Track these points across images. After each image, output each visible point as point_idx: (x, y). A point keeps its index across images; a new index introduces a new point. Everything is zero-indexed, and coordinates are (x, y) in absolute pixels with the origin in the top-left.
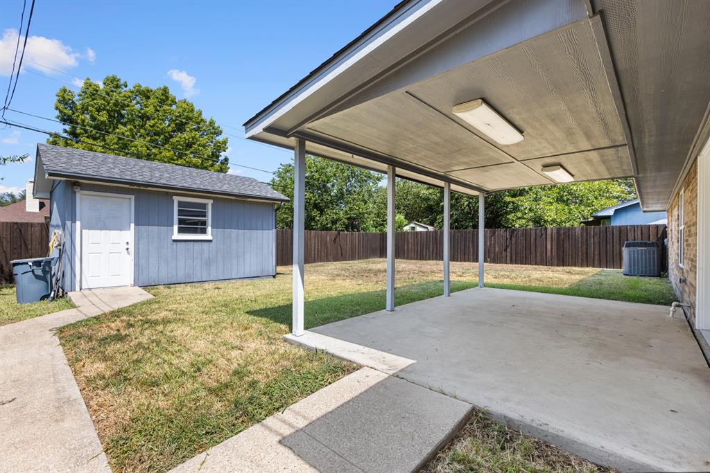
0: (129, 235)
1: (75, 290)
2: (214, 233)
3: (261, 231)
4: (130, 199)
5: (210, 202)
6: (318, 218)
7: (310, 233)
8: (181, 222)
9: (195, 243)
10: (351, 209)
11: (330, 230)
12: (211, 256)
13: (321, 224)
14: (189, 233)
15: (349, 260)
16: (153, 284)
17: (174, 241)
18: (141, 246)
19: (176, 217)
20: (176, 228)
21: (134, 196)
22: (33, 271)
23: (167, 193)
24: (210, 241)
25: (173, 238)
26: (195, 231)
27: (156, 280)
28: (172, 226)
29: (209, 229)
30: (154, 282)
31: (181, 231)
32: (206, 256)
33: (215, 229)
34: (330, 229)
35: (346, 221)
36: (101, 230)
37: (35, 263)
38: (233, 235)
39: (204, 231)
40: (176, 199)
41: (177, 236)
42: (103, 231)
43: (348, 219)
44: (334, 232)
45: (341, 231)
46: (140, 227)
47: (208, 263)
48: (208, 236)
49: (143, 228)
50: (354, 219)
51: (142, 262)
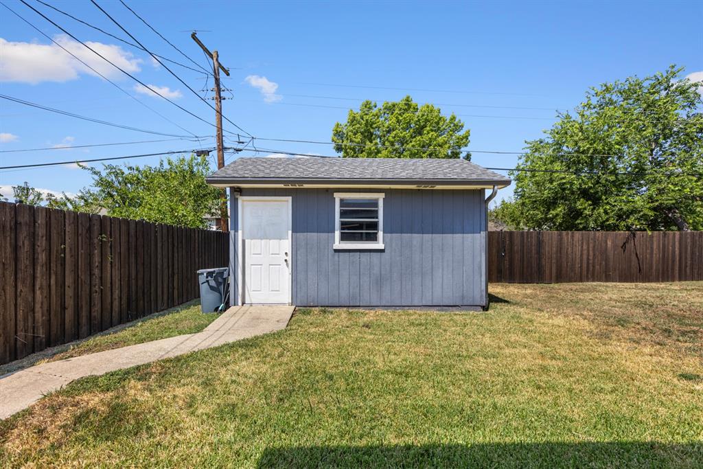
0: (286, 245)
1: (238, 305)
2: (388, 240)
3: (460, 235)
4: (287, 201)
5: (380, 197)
6: (587, 212)
7: (573, 236)
8: (344, 226)
9: (362, 254)
10: (661, 192)
11: (614, 230)
12: (383, 273)
13: (595, 221)
14: (355, 240)
15: (657, 280)
16: (312, 304)
17: (337, 251)
18: (299, 257)
19: (338, 220)
20: (337, 234)
21: (291, 198)
22: (208, 281)
23: (327, 190)
24: (382, 251)
25: (334, 248)
26: (360, 238)
27: (316, 300)
28: (333, 231)
29: (380, 234)
30: (313, 301)
31: (344, 237)
32: (376, 271)
33: (389, 235)
34: (615, 228)
35: (651, 213)
36: (261, 239)
37: (210, 274)
38: (415, 243)
39: (373, 238)
40: (338, 197)
41: (338, 244)
42: (263, 241)
43: (654, 209)
44: (623, 234)
45: (640, 230)
46: (298, 234)
47: (380, 282)
48: (379, 245)
49: (301, 236)
50: (670, 209)
51: (301, 277)
